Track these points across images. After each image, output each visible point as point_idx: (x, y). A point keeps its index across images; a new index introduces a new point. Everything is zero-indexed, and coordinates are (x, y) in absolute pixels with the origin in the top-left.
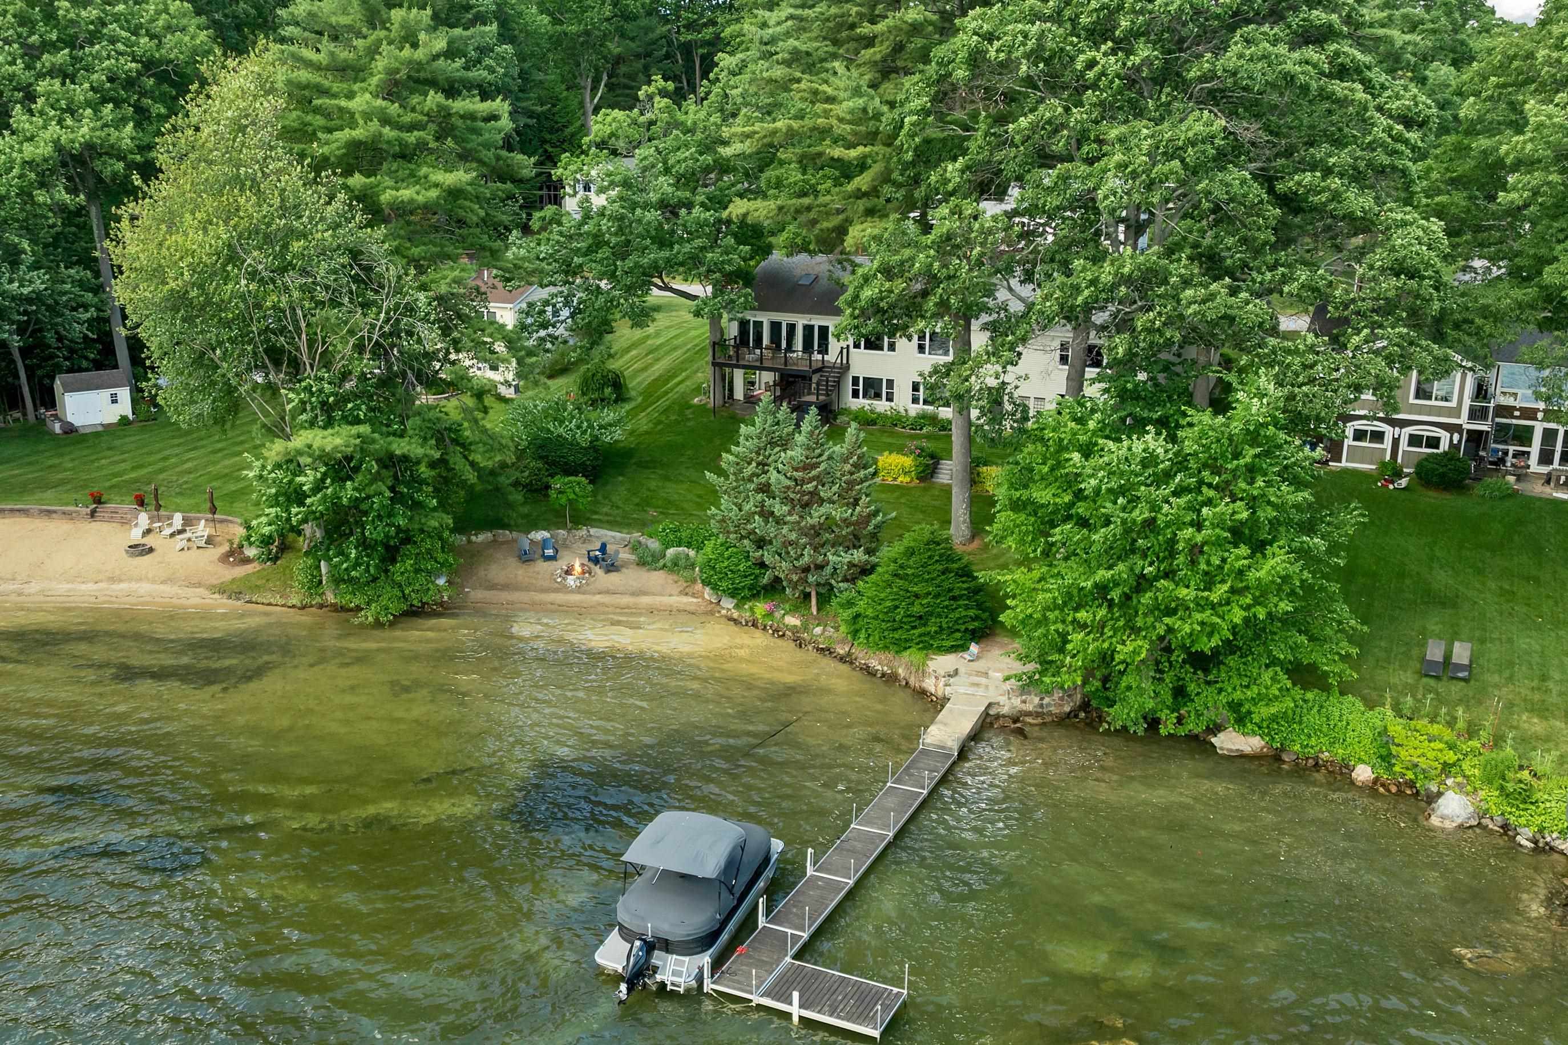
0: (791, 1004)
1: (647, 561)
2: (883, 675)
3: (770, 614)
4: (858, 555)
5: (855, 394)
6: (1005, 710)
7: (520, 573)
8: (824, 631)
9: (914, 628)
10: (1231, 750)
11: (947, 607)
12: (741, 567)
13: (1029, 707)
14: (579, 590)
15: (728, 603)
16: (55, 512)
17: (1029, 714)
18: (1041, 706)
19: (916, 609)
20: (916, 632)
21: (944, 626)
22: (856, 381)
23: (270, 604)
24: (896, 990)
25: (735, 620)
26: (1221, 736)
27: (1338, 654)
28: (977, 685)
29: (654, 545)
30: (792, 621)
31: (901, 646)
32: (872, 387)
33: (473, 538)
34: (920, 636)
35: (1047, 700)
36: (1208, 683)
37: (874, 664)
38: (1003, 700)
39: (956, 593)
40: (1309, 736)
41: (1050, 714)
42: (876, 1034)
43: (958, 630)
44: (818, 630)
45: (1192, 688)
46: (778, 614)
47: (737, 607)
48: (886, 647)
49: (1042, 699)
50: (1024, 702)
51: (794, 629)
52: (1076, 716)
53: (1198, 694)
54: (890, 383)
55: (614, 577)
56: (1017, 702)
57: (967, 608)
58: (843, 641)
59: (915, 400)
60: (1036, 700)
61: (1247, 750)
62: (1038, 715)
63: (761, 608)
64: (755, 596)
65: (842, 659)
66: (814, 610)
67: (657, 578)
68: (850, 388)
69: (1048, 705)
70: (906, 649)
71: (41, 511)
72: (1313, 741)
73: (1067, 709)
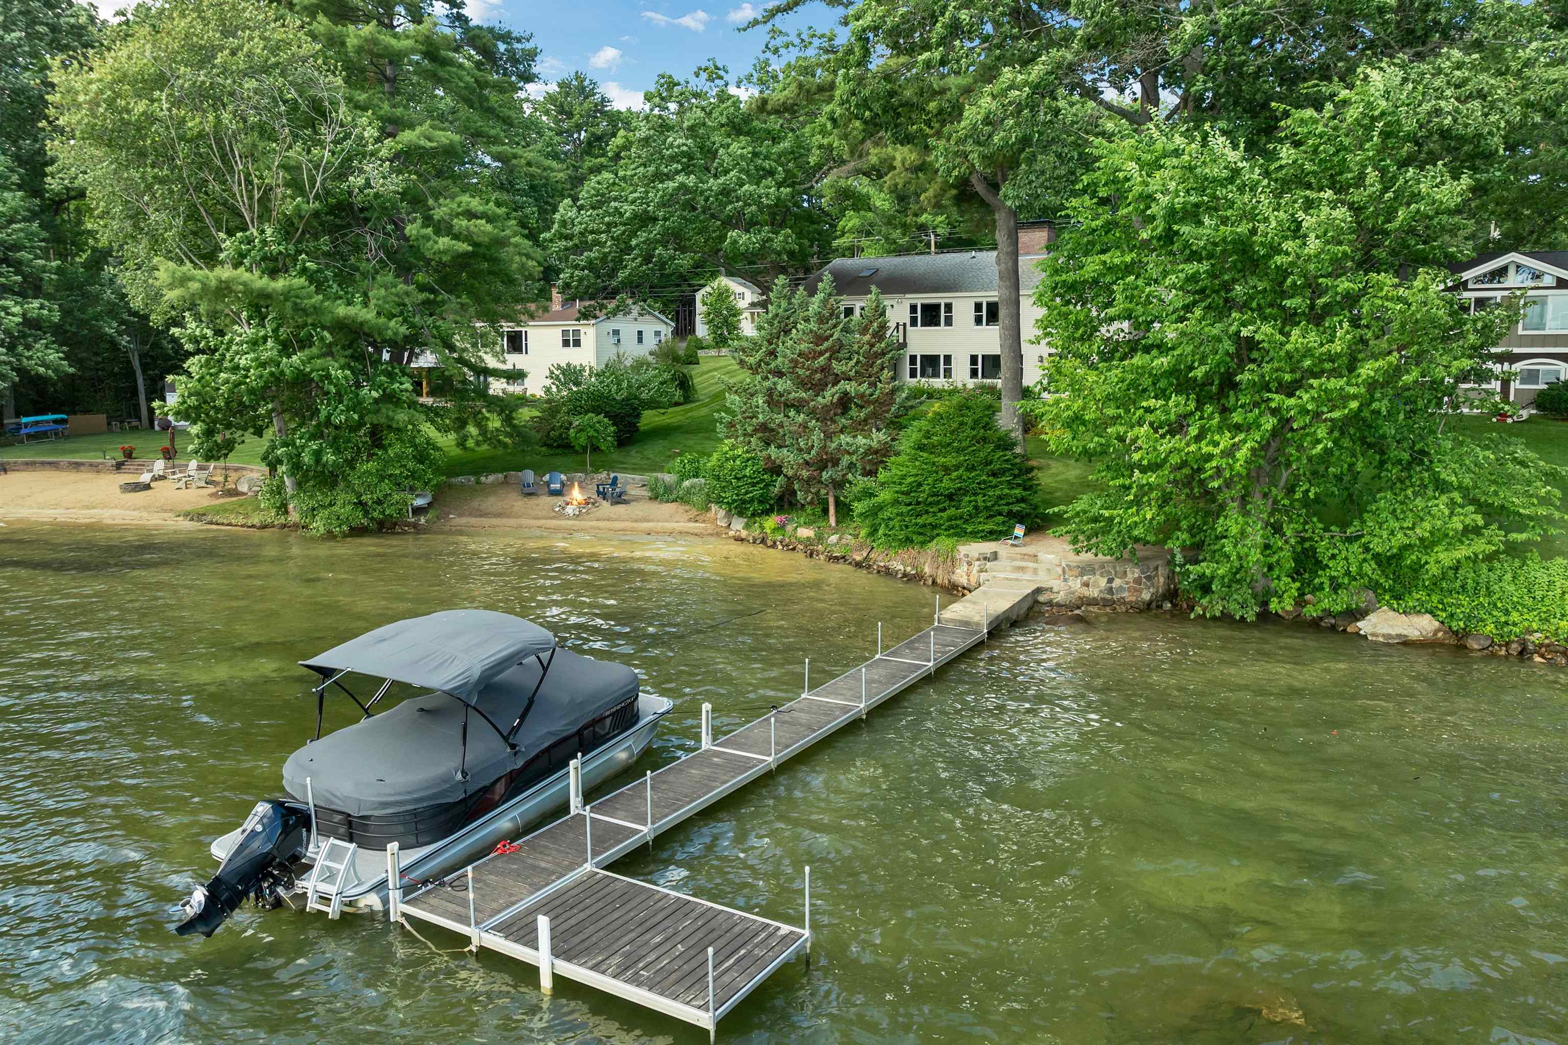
0: (533, 944)
1: (659, 494)
2: (905, 575)
3: (781, 527)
4: (879, 437)
5: (913, 374)
6: (1060, 598)
7: (518, 503)
8: (840, 539)
9: (943, 510)
10: (1389, 636)
11: (984, 482)
12: (748, 472)
13: (1093, 592)
14: (576, 517)
15: (738, 525)
16: (83, 464)
17: (1093, 602)
18: (1110, 590)
19: (946, 484)
20: (945, 515)
21: (980, 504)
22: (913, 359)
23: (229, 525)
24: (785, 929)
25: (742, 540)
26: (1372, 618)
27: (1537, 497)
28: (1022, 569)
29: (669, 478)
30: (805, 533)
31: (927, 534)
32: (931, 364)
33: (483, 479)
34: (950, 519)
35: (1117, 583)
36: (1350, 540)
37: (897, 566)
38: (1056, 584)
39: (996, 466)
40: (1507, 613)
41: (1122, 602)
42: (706, 1020)
43: (1000, 514)
44: (834, 538)
45: (1322, 547)
46: (789, 528)
47: (747, 526)
48: (908, 541)
49: (1110, 581)
50: (1086, 585)
51: (808, 542)
52: (1160, 607)
53: (1333, 557)
54: (948, 359)
55: (621, 509)
56: (1076, 584)
57: (1012, 487)
58: (860, 548)
59: (974, 373)
60: (1103, 582)
61: (1414, 634)
62: (1106, 603)
63: (771, 522)
64: (767, 512)
65: (858, 565)
66: (832, 520)
67: (668, 508)
68: (908, 367)
69: (1121, 589)
70: (932, 538)
71: (70, 463)
72: (1515, 616)
73: (1146, 596)
